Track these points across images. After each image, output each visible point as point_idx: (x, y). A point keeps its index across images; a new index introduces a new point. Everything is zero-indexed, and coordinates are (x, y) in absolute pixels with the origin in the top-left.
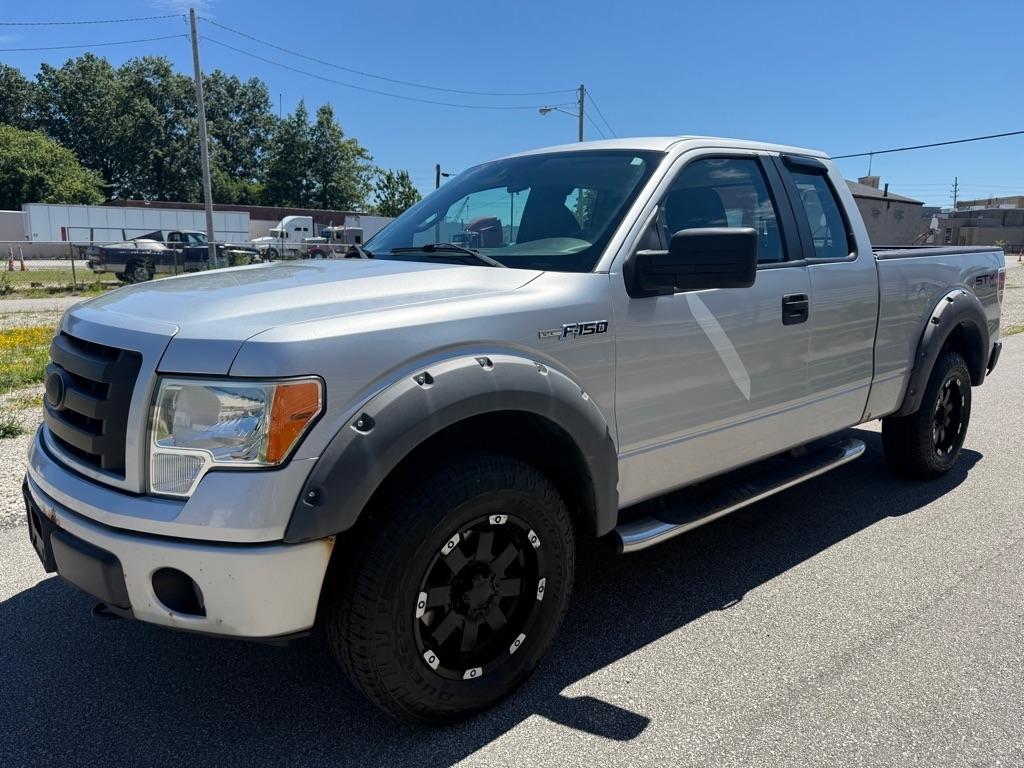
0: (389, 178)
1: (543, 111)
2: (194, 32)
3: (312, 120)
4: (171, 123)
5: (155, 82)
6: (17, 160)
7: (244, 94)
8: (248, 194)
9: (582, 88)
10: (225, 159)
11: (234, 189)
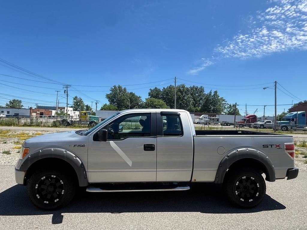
0: (230, 106)
1: (264, 89)
2: (175, 81)
3: (213, 94)
4: (184, 97)
5: (182, 89)
6: (156, 105)
7: (199, 90)
8: (197, 110)
9: (276, 82)
10: (193, 103)
11: (194, 109)
